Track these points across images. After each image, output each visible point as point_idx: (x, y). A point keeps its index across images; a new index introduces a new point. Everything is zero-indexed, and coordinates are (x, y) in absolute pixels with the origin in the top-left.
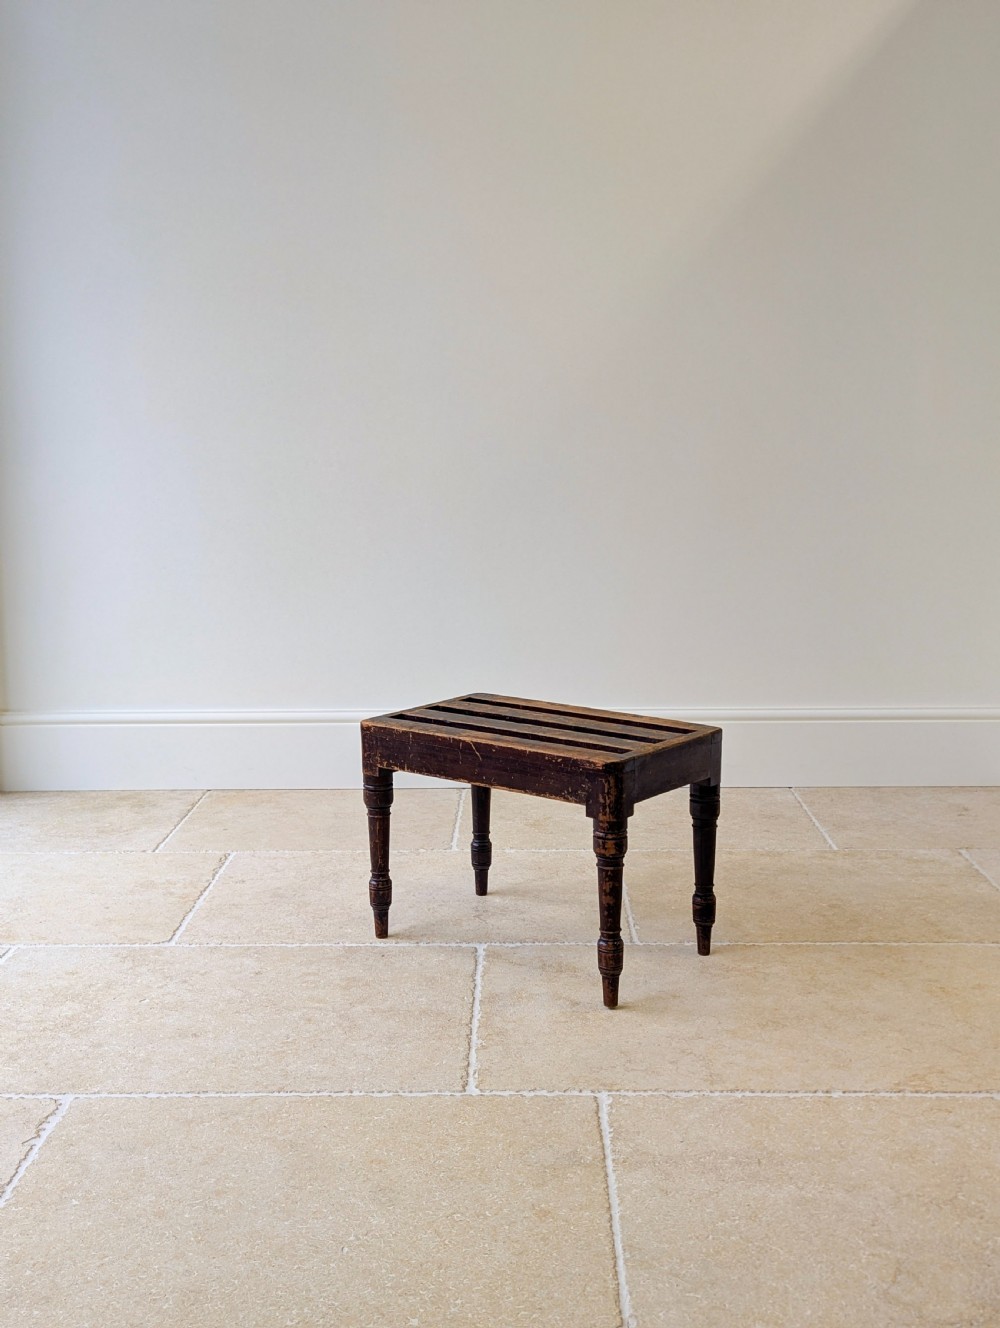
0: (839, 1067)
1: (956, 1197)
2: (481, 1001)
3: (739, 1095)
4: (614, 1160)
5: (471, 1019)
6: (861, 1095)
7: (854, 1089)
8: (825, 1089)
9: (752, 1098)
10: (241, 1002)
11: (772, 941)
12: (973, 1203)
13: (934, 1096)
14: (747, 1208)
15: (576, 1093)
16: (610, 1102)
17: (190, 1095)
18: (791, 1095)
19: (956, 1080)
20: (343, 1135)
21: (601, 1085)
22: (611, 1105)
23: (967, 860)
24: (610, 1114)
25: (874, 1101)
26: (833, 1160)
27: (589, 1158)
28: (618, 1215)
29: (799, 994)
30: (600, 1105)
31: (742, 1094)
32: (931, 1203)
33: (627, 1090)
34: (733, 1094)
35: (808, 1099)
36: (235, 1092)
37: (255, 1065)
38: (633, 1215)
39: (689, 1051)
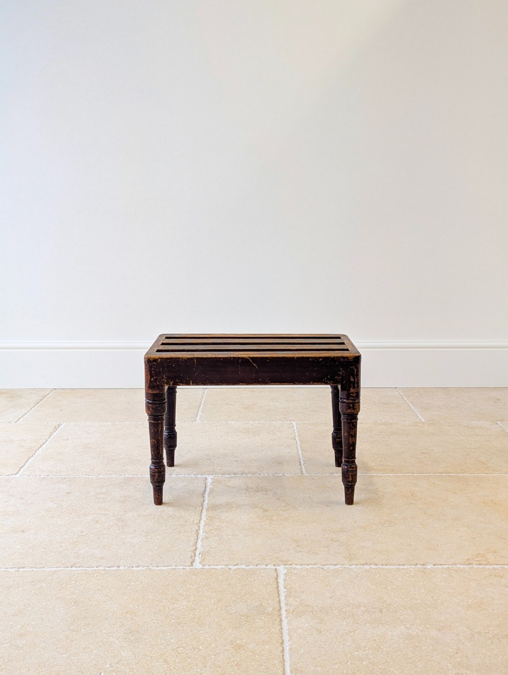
0: (431, 549)
2: (207, 509)
3: (367, 567)
4: (286, 610)
5: (200, 520)
6: (445, 566)
7: (440, 563)
8: (422, 563)
9: (376, 569)
10: (55, 511)
13: (491, 567)
14: (373, 642)
15: (264, 567)
16: (285, 572)
17: (13, 570)
18: (401, 567)
19: (504, 557)
20: (110, 595)
21: (280, 561)
22: (286, 574)
24: (285, 580)
25: (454, 570)
26: (429, 609)
27: (270, 609)
28: (288, 648)
29: (404, 504)
30: (279, 574)
31: (370, 566)
32: (494, 637)
33: (297, 565)
34: (364, 567)
35: (412, 570)
36: (43, 568)
37: (59, 550)
38: (298, 648)
39: (336, 539)
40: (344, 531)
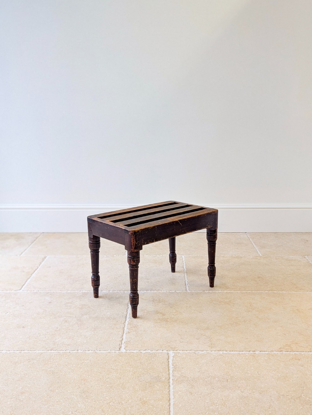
0: (259, 341)
1: (301, 396)
2: (130, 314)
3: (221, 352)
4: (173, 379)
5: (125, 321)
6: (267, 352)
7: (264, 350)
8: (253, 350)
9: (226, 354)
10: (42, 314)
11: (237, 291)
12: (308, 399)
13: (294, 353)
14: (222, 400)
15: (161, 351)
16: (173, 355)
17: (18, 352)
18: (241, 353)
19: (302, 347)
20: (72, 368)
21: (171, 348)
22: (173, 356)
23: (307, 260)
24: (173, 360)
25: (271, 355)
26: (255, 380)
27: (164, 379)
28: (173, 403)
29: (246, 312)
30: (169, 356)
31: (223, 352)
32: (292, 398)
33: (180, 350)
34: (219, 352)
35: (247, 354)
36: (35, 351)
37: (44, 339)
38: (178, 403)
39: (204, 334)
40: (209, 329)
